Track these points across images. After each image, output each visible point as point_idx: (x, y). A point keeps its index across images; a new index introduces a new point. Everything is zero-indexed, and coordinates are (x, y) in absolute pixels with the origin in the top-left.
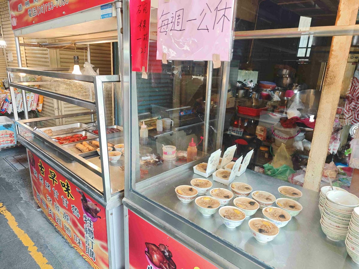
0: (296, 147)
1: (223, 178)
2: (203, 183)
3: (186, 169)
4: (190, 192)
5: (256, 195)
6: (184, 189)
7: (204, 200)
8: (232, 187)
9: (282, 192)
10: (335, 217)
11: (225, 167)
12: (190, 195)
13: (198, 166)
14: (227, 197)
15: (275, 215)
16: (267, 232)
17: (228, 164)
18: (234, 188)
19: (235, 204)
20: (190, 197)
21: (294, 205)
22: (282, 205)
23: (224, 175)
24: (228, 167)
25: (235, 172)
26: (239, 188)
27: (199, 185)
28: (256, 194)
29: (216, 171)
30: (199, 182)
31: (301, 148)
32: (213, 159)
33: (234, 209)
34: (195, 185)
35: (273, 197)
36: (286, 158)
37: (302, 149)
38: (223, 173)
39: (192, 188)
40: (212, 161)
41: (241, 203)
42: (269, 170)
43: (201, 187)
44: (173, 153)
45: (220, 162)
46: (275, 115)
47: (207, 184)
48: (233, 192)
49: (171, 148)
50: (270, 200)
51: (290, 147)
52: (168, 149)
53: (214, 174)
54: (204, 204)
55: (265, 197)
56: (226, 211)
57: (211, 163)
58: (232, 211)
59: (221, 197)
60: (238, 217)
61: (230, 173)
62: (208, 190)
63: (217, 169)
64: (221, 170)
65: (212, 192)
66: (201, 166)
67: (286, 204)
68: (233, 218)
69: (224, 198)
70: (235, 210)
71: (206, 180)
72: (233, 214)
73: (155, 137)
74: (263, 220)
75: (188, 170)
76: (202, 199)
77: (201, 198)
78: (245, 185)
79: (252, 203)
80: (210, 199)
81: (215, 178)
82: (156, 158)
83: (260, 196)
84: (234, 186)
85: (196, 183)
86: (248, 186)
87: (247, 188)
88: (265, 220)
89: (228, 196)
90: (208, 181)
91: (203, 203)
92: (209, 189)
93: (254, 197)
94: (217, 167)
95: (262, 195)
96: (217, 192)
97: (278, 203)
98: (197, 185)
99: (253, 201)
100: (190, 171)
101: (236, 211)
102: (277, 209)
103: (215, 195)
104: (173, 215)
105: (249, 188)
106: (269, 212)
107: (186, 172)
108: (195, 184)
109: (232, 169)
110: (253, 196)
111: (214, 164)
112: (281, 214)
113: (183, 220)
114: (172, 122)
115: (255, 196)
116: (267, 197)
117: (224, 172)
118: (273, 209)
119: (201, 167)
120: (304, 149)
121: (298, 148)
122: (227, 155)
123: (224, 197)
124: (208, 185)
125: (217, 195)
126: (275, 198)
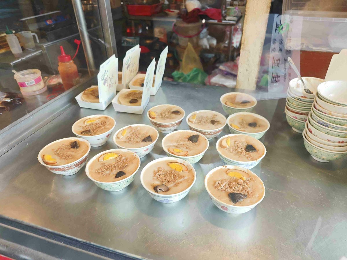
0: (202, 46)
1: (132, 104)
2: (97, 124)
3: (65, 104)
4: (73, 152)
5: (194, 121)
6: (59, 149)
7: (105, 160)
8: (150, 117)
9: (228, 103)
10: (339, 128)
11: (130, 85)
12: (74, 158)
13: (84, 94)
14: (148, 139)
15: (239, 150)
16: (245, 196)
17: (134, 80)
18: (154, 118)
19: (166, 150)
20: (74, 163)
21: (254, 120)
22: (239, 126)
23: (131, 98)
24: (135, 84)
25: (148, 90)
26: (162, 115)
27: (89, 131)
28: (193, 118)
29: (117, 94)
30: (89, 123)
31: (206, 46)
32: (106, 76)
33: (169, 163)
34: (82, 133)
35: (220, 116)
36: (195, 60)
37: (208, 47)
38: (129, 95)
39: (75, 142)
40: (106, 80)
41: (175, 144)
42: (179, 78)
43: (95, 134)
44: (37, 81)
45: (120, 78)
46: (172, 12)
47: (104, 123)
48: (156, 124)
49: (32, 73)
50: (218, 122)
51: (197, 46)
52: (26, 76)
53: (114, 101)
54: (107, 170)
55: (209, 121)
56: (155, 173)
57: (104, 84)
58: (166, 168)
59: (137, 142)
60: (181, 180)
61: (141, 93)
62: (109, 135)
63: (118, 92)
64: (125, 91)
65: (118, 138)
66: (91, 92)
67: (243, 122)
68: (173, 184)
69: (144, 143)
70: (171, 165)
71: (102, 117)
72: (171, 176)
73: (11, 63)
74: (227, 168)
75: (67, 105)
76: (101, 160)
77: (98, 159)
78: (171, 108)
79: (193, 139)
80: (116, 156)
81: (117, 108)
82: (7, 97)
83: (200, 121)
84: (153, 114)
85: (83, 128)
86: (177, 108)
87: (177, 112)
88: (229, 167)
89: (149, 137)
90: (106, 118)
91: (105, 168)
92: (112, 133)
93: (193, 126)
94: (117, 87)
95: (202, 117)
96: (127, 134)
97: (233, 125)
98: (87, 132)
99: (193, 133)
100: (73, 106)
101: (173, 166)
102: (236, 136)
103: (125, 142)
104: (32, 232)
105: (180, 112)
106: (227, 146)
107: (65, 110)
108: (83, 130)
109: (142, 85)
110: (189, 124)
111: (110, 83)
112: (246, 144)
113: (60, 241)
114: (34, 36)
115: (192, 122)
116: (212, 119)
117: (130, 93)
118: (231, 138)
119: (89, 94)
120: (210, 46)
121: (204, 47)
122: (129, 66)
123: (143, 141)
124: (107, 126)
125: (129, 141)
126: (225, 118)
